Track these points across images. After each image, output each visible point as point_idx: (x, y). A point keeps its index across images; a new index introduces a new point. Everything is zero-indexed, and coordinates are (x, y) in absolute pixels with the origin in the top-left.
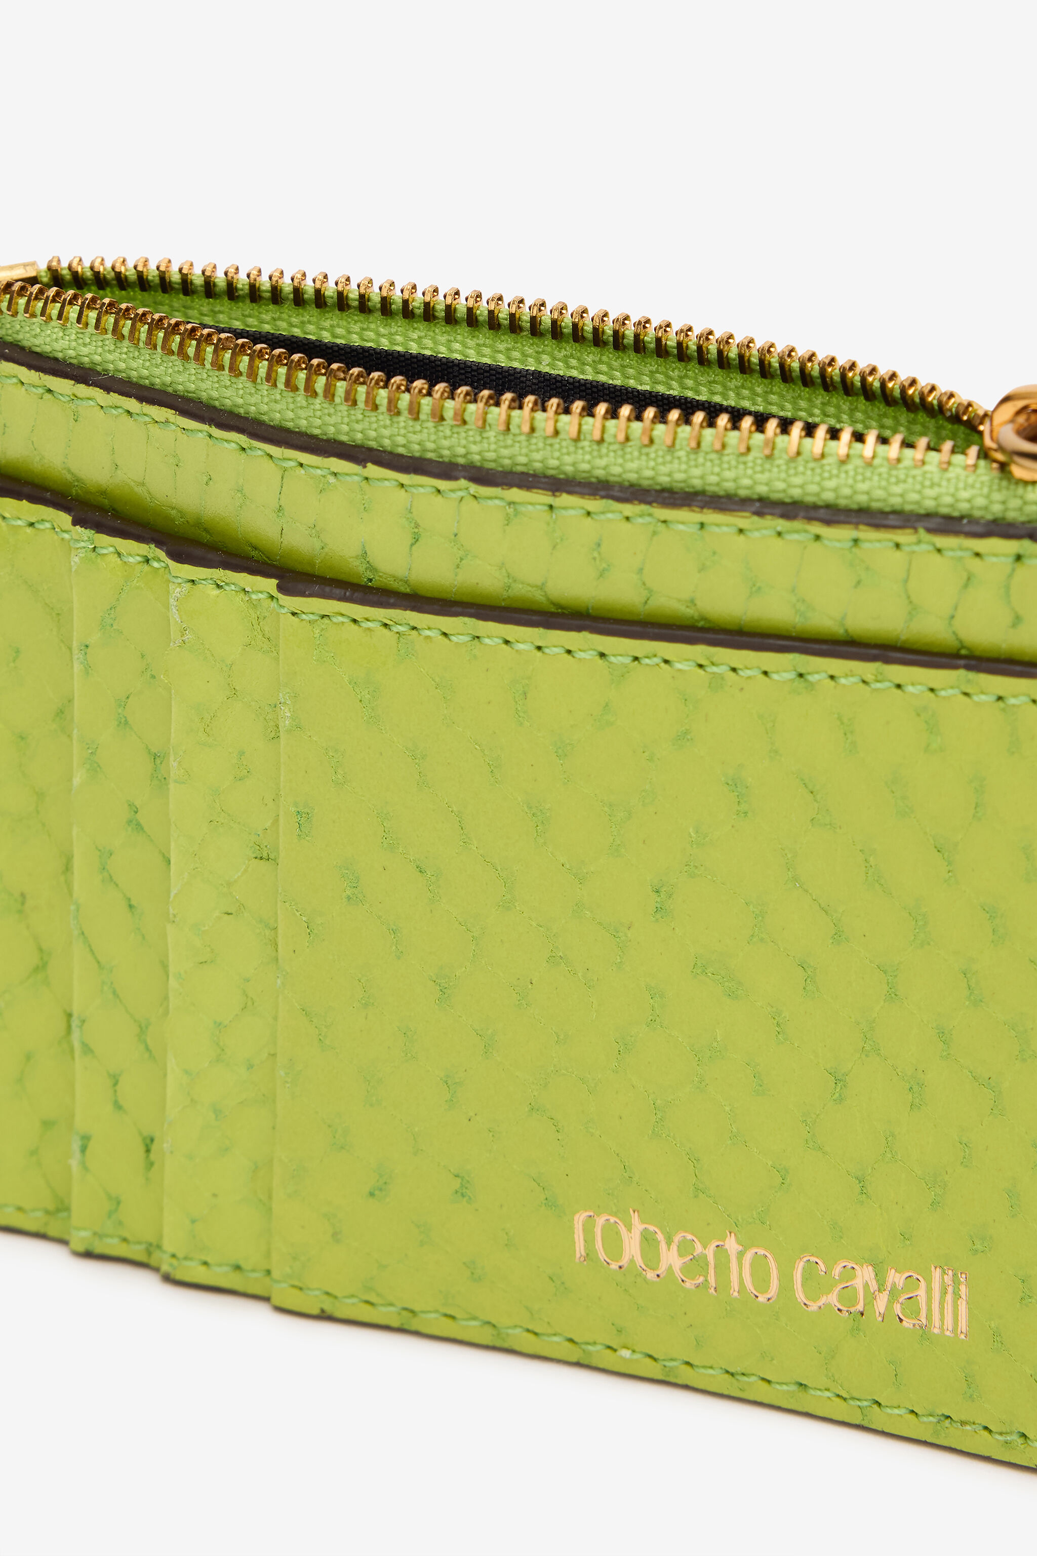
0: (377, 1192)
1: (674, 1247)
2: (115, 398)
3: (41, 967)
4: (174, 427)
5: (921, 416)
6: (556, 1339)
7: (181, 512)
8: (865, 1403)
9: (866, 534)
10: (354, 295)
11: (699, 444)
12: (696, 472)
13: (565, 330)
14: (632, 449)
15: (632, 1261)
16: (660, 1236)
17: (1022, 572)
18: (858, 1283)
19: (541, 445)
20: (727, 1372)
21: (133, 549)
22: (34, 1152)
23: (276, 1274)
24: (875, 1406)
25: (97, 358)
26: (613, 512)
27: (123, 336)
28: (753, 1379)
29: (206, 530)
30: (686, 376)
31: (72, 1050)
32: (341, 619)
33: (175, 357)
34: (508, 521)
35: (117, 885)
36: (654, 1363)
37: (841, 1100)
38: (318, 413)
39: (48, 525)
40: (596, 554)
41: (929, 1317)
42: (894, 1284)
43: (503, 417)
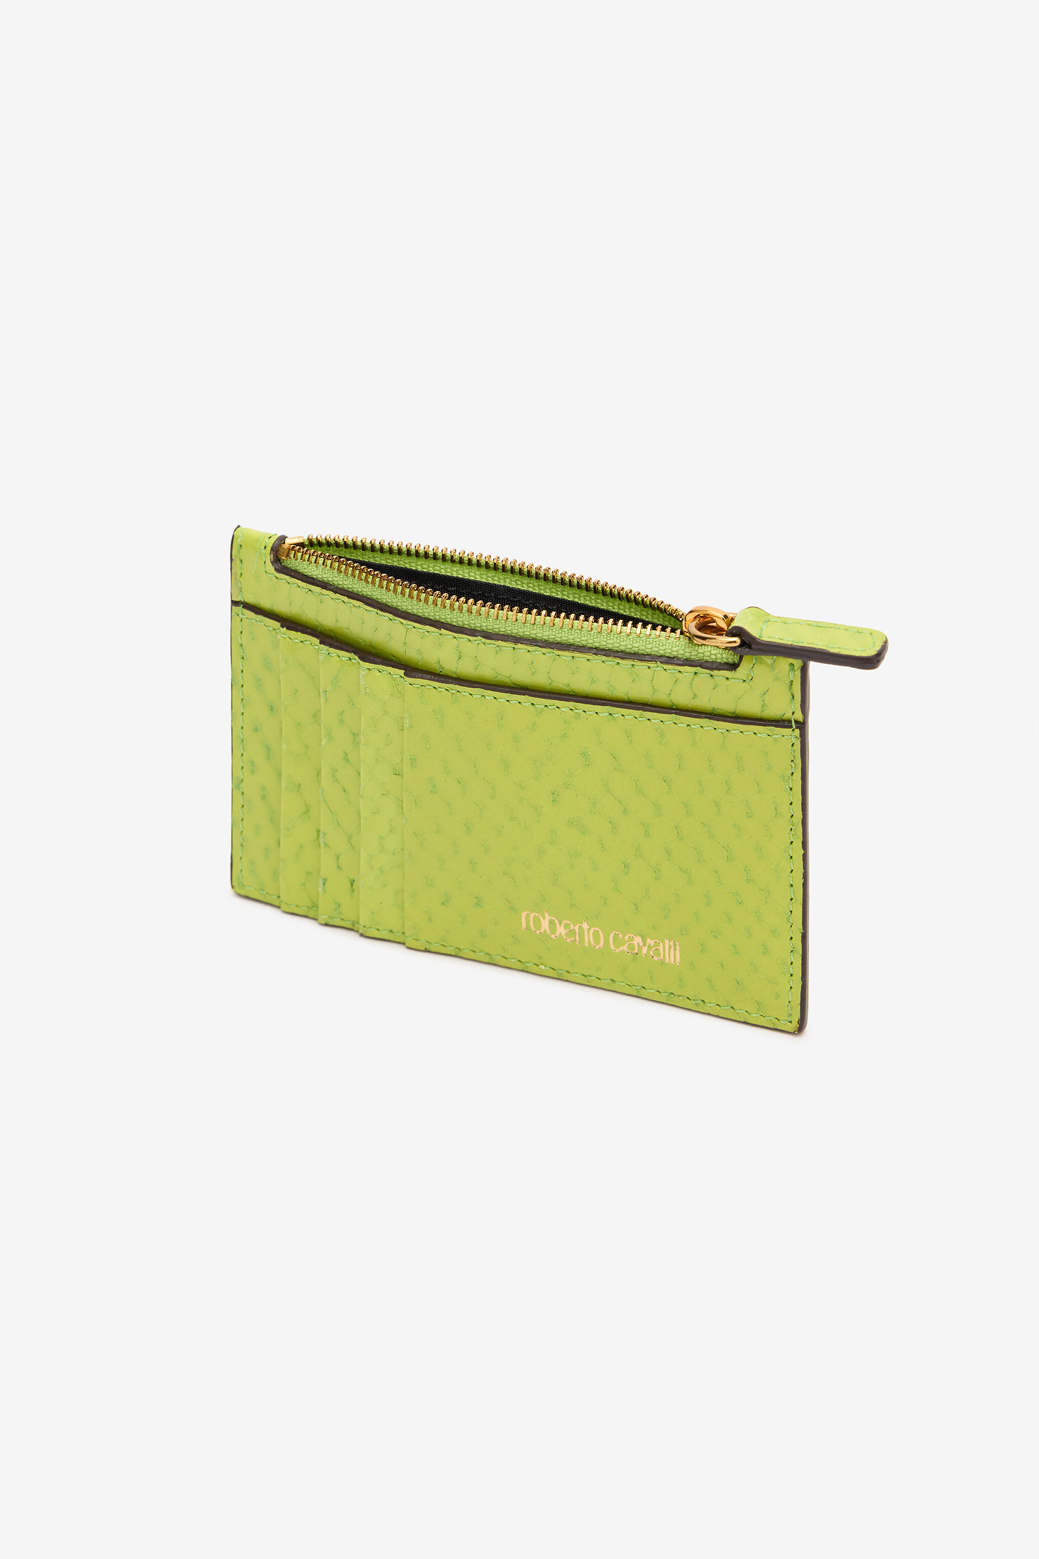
0: (445, 903)
1: (562, 926)
2: (338, 596)
3: (306, 812)
4: (362, 609)
5: (657, 612)
6: (514, 960)
7: (364, 640)
8: (639, 988)
9: (637, 663)
10: (431, 553)
11: (572, 627)
12: (572, 637)
13: (516, 570)
14: (546, 628)
15: (545, 930)
16: (556, 922)
17: (697, 678)
18: (635, 942)
19: (510, 624)
20: (583, 975)
21: (345, 655)
22: (303, 884)
23: (407, 934)
24: (643, 989)
25: (330, 579)
26: (538, 651)
27: (341, 571)
28: (594, 978)
29: (374, 648)
30: (564, 591)
31: (319, 844)
32: (429, 687)
33: (363, 582)
34: (497, 652)
35: (339, 782)
36: (554, 971)
37: (627, 873)
38: (422, 608)
39: (309, 642)
40: (531, 666)
41: (664, 956)
42: (650, 944)
43: (496, 613)
